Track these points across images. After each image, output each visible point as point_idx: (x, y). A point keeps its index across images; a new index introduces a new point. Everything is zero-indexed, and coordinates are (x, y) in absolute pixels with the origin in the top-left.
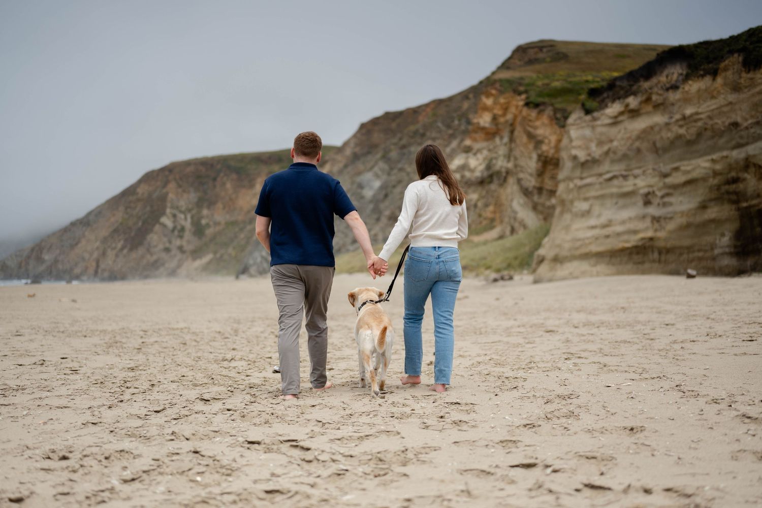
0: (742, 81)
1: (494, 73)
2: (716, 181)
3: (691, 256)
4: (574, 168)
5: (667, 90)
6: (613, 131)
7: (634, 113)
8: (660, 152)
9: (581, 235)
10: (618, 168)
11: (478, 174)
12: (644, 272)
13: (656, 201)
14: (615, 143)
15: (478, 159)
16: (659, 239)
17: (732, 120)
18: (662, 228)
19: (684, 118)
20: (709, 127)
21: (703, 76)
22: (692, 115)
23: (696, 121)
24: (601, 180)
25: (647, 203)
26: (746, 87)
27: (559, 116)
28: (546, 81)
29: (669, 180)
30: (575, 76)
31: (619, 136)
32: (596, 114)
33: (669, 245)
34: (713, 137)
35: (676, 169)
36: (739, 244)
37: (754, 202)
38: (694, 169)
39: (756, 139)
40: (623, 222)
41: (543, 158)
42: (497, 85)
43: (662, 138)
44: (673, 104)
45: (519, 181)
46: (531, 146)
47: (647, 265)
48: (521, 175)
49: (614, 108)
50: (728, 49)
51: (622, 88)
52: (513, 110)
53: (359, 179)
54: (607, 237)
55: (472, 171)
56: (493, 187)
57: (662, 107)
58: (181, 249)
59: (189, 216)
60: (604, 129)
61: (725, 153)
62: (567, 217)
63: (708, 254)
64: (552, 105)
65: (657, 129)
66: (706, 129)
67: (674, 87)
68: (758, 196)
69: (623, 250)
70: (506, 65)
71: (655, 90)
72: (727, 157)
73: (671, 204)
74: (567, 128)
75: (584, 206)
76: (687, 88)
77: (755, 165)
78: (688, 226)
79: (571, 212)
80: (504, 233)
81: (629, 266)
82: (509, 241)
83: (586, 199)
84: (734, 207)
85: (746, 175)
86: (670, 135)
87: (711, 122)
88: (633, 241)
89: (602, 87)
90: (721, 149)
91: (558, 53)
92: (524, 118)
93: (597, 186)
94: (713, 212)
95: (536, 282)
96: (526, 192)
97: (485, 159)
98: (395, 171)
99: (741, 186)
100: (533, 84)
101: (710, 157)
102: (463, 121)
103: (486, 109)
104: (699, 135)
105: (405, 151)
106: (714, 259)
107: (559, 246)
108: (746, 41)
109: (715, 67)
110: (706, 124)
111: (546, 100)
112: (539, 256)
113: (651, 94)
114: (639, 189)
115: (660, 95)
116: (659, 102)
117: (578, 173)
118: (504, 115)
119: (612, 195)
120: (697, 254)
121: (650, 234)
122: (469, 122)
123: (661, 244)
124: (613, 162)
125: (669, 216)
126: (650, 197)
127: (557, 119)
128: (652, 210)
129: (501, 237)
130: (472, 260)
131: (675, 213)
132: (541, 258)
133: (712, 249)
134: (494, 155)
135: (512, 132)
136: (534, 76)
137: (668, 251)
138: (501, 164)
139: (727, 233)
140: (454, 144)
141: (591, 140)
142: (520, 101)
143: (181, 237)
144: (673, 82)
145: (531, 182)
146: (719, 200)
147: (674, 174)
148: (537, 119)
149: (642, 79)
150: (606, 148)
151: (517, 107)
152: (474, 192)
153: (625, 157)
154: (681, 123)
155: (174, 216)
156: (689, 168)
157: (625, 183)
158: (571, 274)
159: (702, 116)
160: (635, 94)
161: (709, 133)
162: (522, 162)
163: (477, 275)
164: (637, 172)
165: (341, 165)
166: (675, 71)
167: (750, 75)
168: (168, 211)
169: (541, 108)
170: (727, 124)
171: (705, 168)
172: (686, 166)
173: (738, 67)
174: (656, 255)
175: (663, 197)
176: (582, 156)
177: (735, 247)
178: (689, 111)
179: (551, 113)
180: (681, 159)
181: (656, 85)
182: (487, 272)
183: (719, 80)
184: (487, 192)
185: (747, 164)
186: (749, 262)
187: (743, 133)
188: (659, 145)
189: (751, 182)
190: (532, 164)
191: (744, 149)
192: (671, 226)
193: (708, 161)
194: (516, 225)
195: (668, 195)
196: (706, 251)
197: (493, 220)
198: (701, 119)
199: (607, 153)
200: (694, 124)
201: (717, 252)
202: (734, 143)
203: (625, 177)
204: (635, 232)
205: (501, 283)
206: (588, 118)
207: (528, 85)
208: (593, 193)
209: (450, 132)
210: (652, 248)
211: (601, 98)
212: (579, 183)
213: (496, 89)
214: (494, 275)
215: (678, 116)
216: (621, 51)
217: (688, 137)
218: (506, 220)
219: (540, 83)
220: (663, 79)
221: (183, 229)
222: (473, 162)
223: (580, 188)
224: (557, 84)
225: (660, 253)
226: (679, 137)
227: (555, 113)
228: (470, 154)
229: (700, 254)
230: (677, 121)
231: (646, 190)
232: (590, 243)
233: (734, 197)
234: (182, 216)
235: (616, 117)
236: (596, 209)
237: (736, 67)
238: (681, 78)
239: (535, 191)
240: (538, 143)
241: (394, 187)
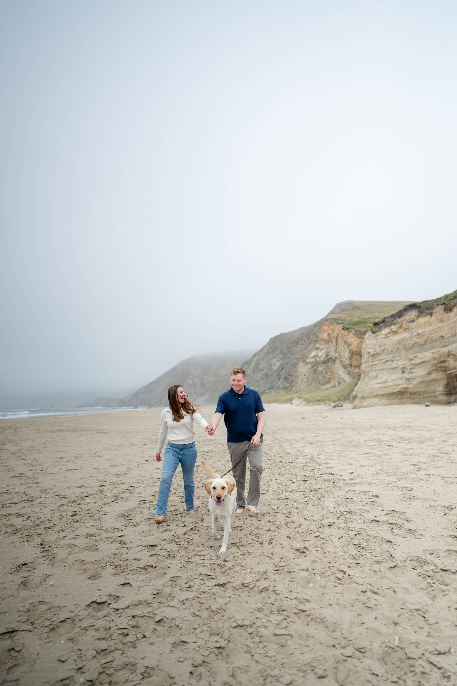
0: (444, 317)
1: (327, 316)
2: (435, 362)
3: (425, 395)
4: (369, 357)
5: (410, 322)
6: (386, 341)
7: (395, 333)
8: (408, 349)
9: (373, 387)
10: (389, 357)
11: (322, 359)
12: (403, 403)
13: (407, 371)
14: (387, 346)
15: (322, 353)
16: (409, 388)
17: (441, 335)
18: (411, 383)
19: (418, 334)
20: (430, 338)
21: (426, 316)
22: (422, 333)
23: (424, 336)
24: (381, 362)
25: (403, 372)
26: (446, 320)
27: (357, 333)
28: (351, 318)
29: (412, 362)
30: (363, 316)
31: (389, 343)
32: (377, 333)
33: (414, 391)
34: (432, 343)
35: (416, 357)
36: (447, 390)
37: (453, 371)
38: (424, 357)
39: (453, 342)
40: (393, 381)
41: (351, 352)
42: (329, 320)
43: (408, 343)
44: (413, 329)
45: (341, 362)
46: (346, 347)
47: (405, 400)
48: (342, 359)
49: (386, 331)
50: (436, 304)
51: (389, 322)
52: (337, 331)
53: (270, 362)
54: (386, 387)
55: (320, 358)
56: (329, 364)
57: (407, 330)
58: (195, 393)
59: (198, 379)
60: (382, 340)
61: (438, 350)
62: (367, 378)
63: (433, 395)
64: (354, 329)
65: (406, 339)
66: (428, 339)
67: (413, 321)
68: (455, 368)
69: (393, 393)
70: (332, 312)
71: (404, 322)
72: (439, 351)
73: (414, 372)
74: (365, 340)
75: (375, 374)
76: (418, 321)
77: (453, 354)
78: (423, 382)
79: (369, 377)
80: (336, 384)
81: (397, 400)
82: (338, 389)
83: (375, 371)
84: (444, 373)
85: (449, 359)
86: (413, 342)
87: (430, 336)
88: (397, 389)
89: (380, 322)
90: (436, 348)
91: (355, 306)
92: (342, 335)
93: (380, 365)
94: (434, 376)
95: (354, 408)
96: (345, 367)
97: (325, 352)
98: (286, 358)
99: (446, 364)
100: (345, 320)
101: (431, 351)
102: (315, 336)
103: (325, 331)
104: (426, 342)
105: (290, 349)
106: (436, 397)
107: (364, 392)
108: (444, 300)
109: (431, 312)
110: (428, 337)
111: (352, 326)
112: (353, 395)
113: (402, 324)
114: (400, 366)
115: (406, 324)
116: (406, 327)
117: (371, 359)
118: (333, 333)
119: (387, 369)
120: (427, 395)
121: (405, 386)
122: (317, 337)
123: (411, 390)
124: (386, 354)
125: (414, 378)
126: (404, 369)
127: (357, 334)
128: (406, 375)
129: (334, 387)
130: (322, 397)
131: (416, 376)
132: (354, 396)
133: (435, 392)
134: (329, 351)
135: (337, 341)
136: (345, 316)
137: (414, 393)
138: (333, 354)
139: (441, 385)
140: (311, 346)
141: (376, 345)
142: (340, 327)
143: (195, 388)
144: (412, 319)
145: (347, 362)
146: (436, 370)
147: (415, 359)
148: (348, 335)
149: (397, 318)
150: (383, 348)
151: (339, 330)
152: (321, 367)
153: (392, 351)
154: (417, 336)
155: (193, 379)
156: (422, 356)
157: (393, 363)
158: (370, 404)
159: (427, 333)
160: (395, 324)
161: (430, 341)
162: (342, 354)
163: (325, 404)
164: (398, 358)
165: (263, 356)
166: (413, 314)
167: (448, 314)
168: (190, 377)
169: (350, 330)
170: (438, 336)
171: (429, 356)
172: (420, 355)
173: (442, 311)
174: (408, 395)
175: (410, 369)
176: (372, 352)
177: (446, 391)
178: (420, 331)
179: (354, 332)
180: (418, 353)
181: (404, 320)
182: (330, 402)
183: (433, 317)
184: (327, 367)
185: (449, 354)
186: (453, 398)
187: (447, 340)
188: (407, 346)
189: (451, 363)
190: (346, 354)
191: (447, 348)
192: (415, 382)
193: (430, 353)
194: (341, 381)
195: (412, 368)
196: (432, 393)
197: (330, 379)
198: (426, 335)
199: (383, 350)
200: (422, 337)
201: (437, 393)
202: (442, 345)
203: (392, 361)
204: (398, 385)
205: (337, 408)
206: (374, 335)
207: (343, 320)
208: (377, 368)
209: (309, 341)
210: (407, 392)
211: (379, 326)
212: (371, 364)
213: (329, 322)
214: (333, 404)
215: (415, 334)
216: (383, 305)
217: (421, 343)
218: (336, 378)
219: (348, 319)
220: (407, 317)
221: (196, 385)
222: (320, 354)
223: (372, 366)
224: (355, 320)
225: (410, 395)
226: (417, 343)
227: (356, 332)
228: (319, 350)
229: (429, 395)
230: (415, 336)
231: (403, 366)
232: (378, 390)
233: (444, 369)
234: (196, 379)
235: (387, 335)
236: (380, 375)
237: (441, 311)
238: (415, 317)
239: (349, 366)
240: (349, 345)
241: (286, 365)
